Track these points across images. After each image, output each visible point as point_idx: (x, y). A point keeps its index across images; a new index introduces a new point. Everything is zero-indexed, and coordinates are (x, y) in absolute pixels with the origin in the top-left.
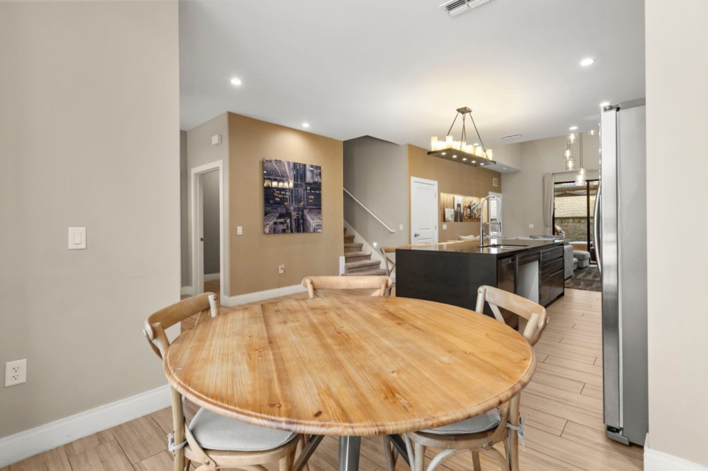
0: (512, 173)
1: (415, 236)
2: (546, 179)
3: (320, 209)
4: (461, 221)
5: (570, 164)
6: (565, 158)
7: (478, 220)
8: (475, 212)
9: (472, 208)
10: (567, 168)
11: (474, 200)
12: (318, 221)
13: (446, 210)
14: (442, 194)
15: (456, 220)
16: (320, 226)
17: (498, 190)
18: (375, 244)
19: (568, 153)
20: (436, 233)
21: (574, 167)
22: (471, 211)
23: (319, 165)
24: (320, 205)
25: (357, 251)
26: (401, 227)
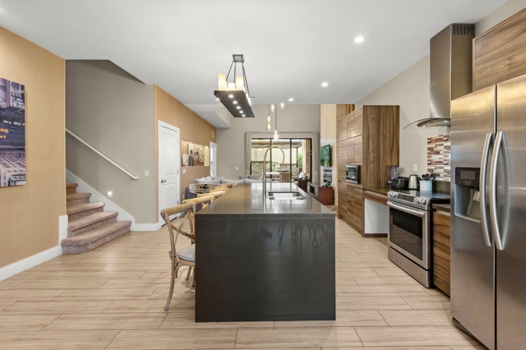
0: (225, 129)
1: (162, 182)
2: (247, 135)
3: (23, 150)
4: (193, 165)
5: (269, 127)
6: (267, 121)
7: (203, 164)
8: (201, 157)
9: (199, 154)
10: (267, 129)
11: (200, 147)
12: (18, 168)
13: (183, 155)
14: (182, 142)
15: (189, 165)
16: (22, 176)
17: (215, 141)
18: (110, 193)
19: (269, 119)
20: (178, 176)
21: (271, 129)
22: (199, 157)
23: (21, 83)
24: (24, 145)
25: (83, 203)
26: (147, 173)
